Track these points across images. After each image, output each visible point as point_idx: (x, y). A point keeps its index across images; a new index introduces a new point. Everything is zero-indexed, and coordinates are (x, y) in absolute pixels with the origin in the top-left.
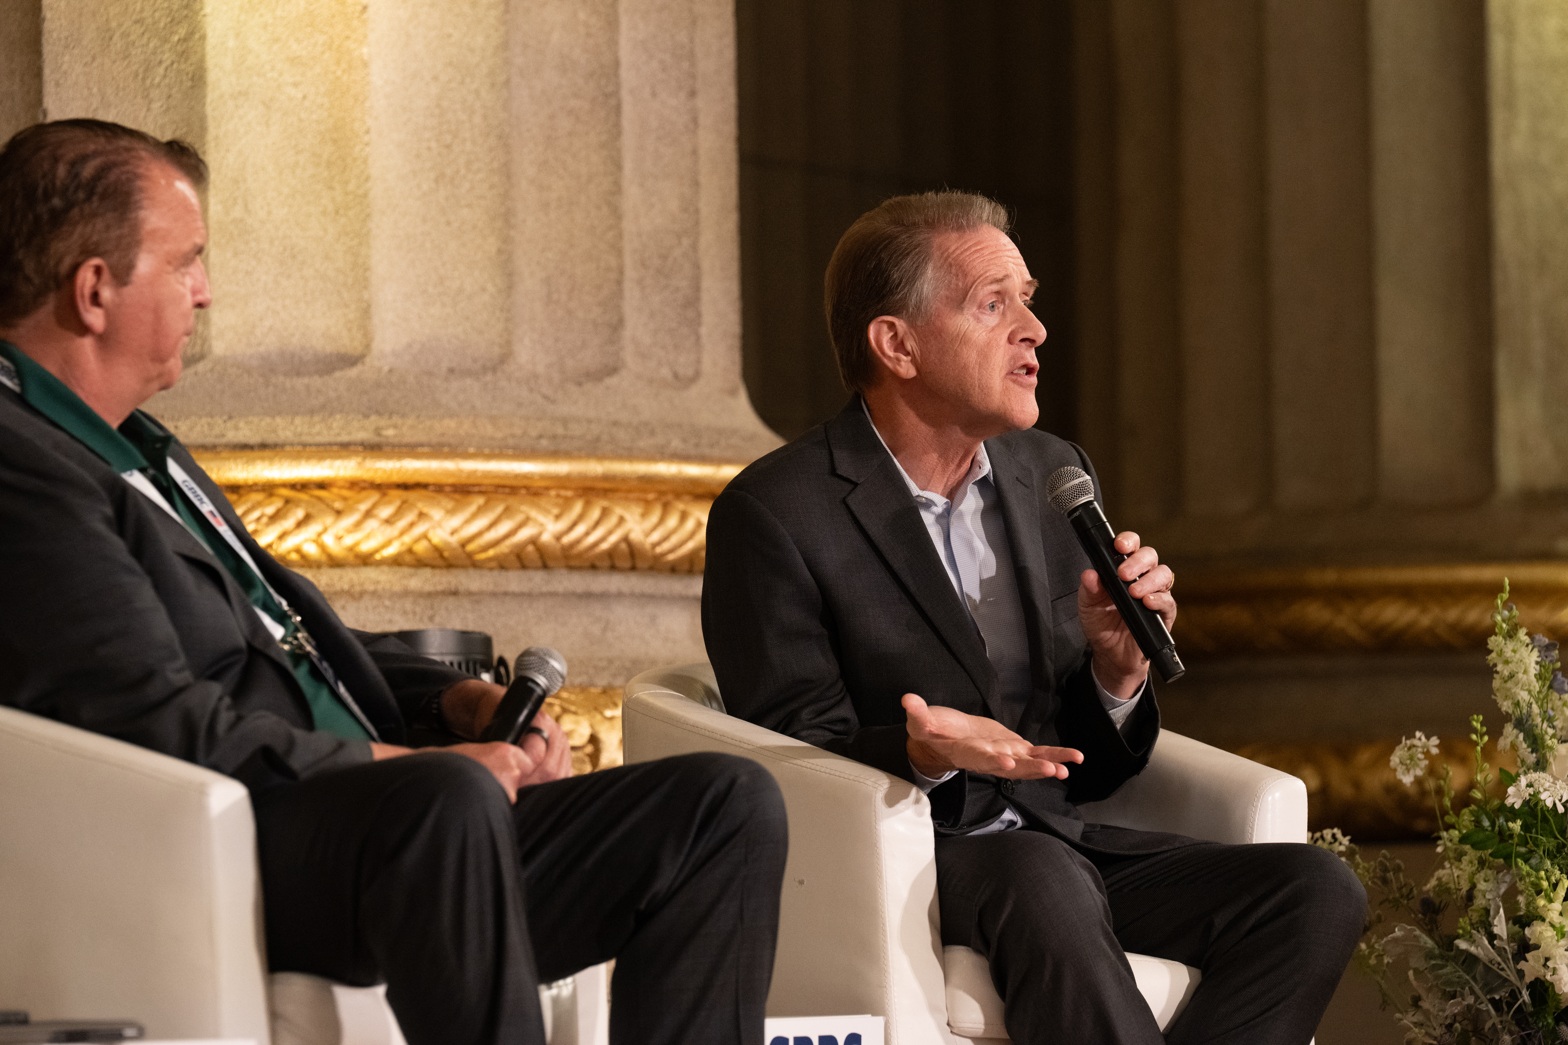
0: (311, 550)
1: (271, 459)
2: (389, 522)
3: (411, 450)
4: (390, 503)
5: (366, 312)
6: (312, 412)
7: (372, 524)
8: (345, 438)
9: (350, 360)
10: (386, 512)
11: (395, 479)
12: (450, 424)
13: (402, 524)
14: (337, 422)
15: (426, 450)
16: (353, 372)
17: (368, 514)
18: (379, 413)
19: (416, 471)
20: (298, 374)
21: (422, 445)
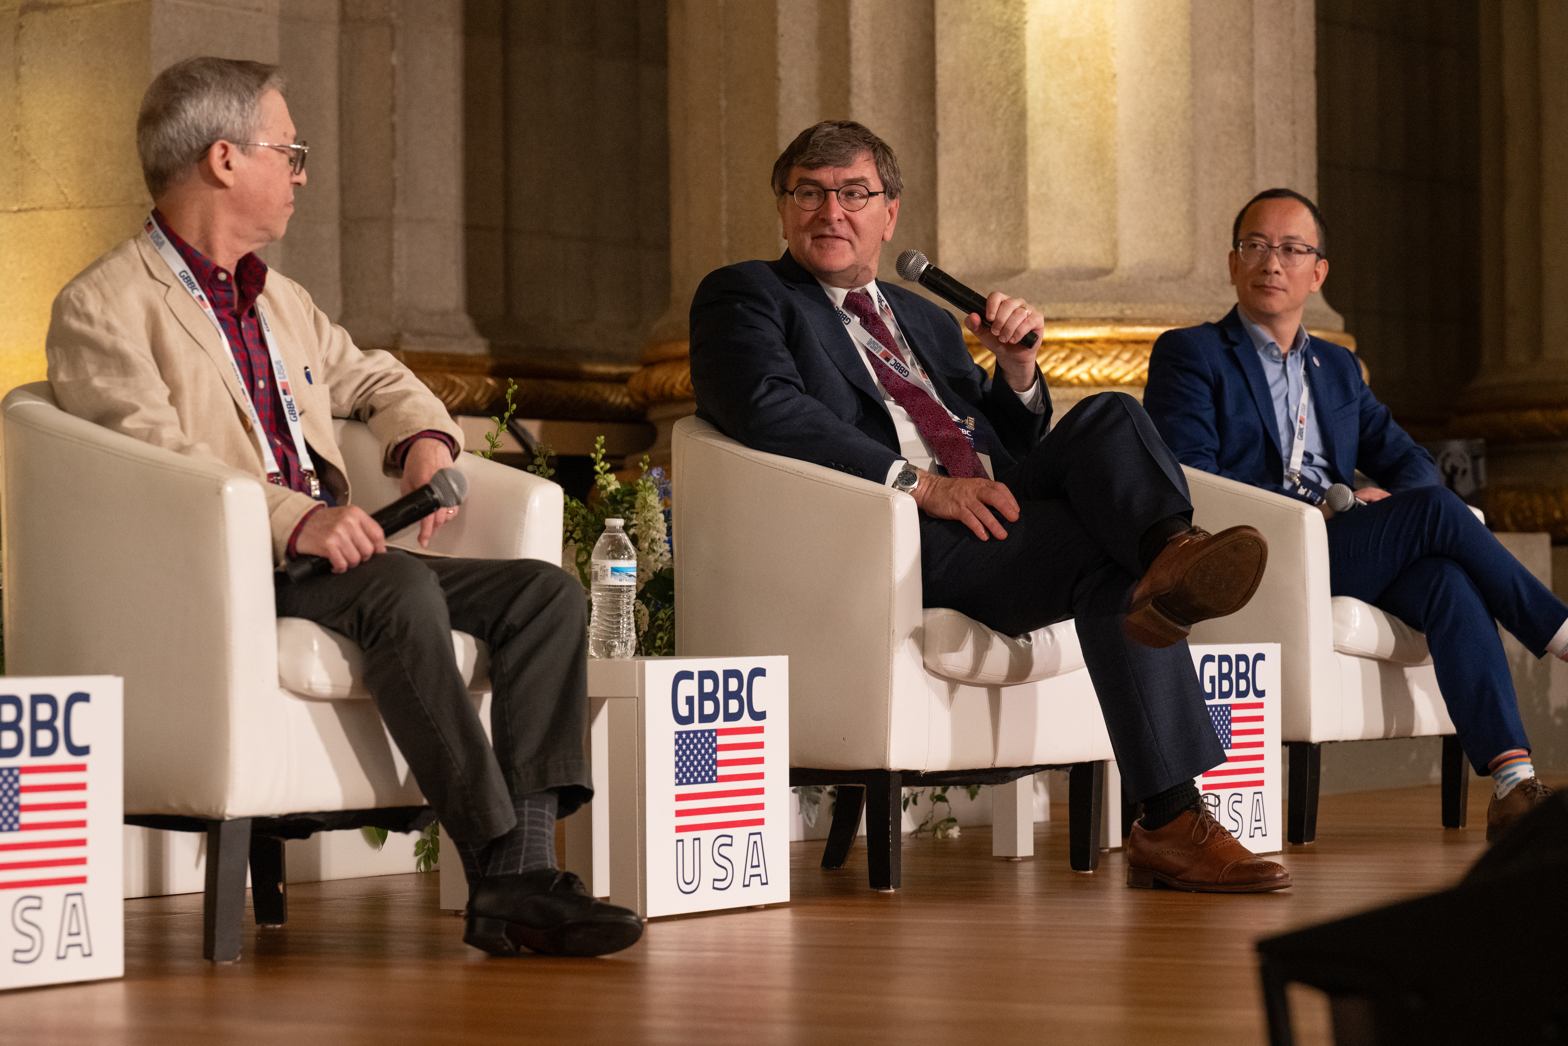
0: (1085, 377)
1: (1063, 327)
2: (1128, 361)
3: (1140, 322)
4: (1128, 351)
5: (1115, 245)
6: (1085, 300)
7: (1118, 363)
8: (1103, 315)
9: (1105, 272)
10: (1126, 356)
11: (1132, 338)
12: (1161, 308)
13: (1135, 363)
14: (1099, 306)
15: (1148, 321)
16: (1107, 278)
17: (1116, 358)
18: (1122, 301)
19: (1143, 334)
20: (1077, 279)
21: (1145, 319)
